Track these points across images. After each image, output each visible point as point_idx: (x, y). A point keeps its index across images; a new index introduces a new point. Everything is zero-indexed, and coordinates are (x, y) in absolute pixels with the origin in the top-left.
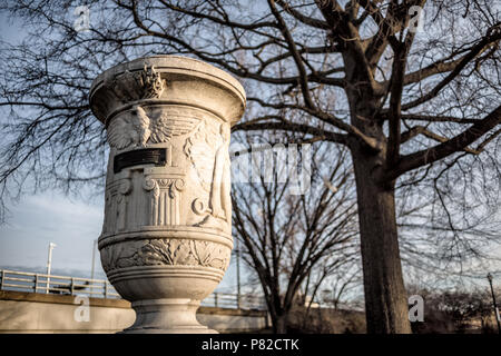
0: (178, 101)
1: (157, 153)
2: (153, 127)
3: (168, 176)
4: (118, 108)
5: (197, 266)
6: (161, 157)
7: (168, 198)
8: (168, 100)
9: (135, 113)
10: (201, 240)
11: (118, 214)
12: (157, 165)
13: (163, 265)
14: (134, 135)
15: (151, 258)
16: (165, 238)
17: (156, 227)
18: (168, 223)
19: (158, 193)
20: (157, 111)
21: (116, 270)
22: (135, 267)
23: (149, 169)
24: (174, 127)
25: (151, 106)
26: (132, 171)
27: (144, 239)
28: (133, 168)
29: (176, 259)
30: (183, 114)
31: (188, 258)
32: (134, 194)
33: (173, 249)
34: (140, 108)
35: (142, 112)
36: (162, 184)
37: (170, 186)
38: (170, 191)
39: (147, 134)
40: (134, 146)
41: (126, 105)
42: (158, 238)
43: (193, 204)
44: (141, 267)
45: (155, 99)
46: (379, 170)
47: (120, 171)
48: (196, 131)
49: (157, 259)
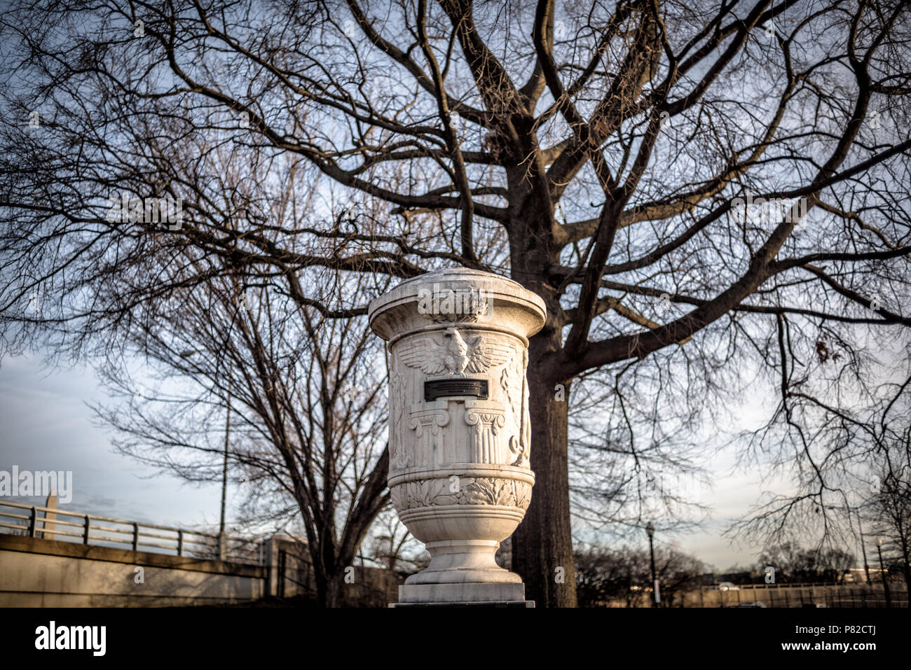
0: (497, 328)
1: (478, 384)
2: (470, 354)
3: (490, 411)
4: (427, 327)
5: (515, 508)
6: (483, 390)
7: (491, 435)
8: (487, 326)
9: (449, 336)
10: (520, 480)
11: (435, 447)
12: (479, 398)
13: (486, 505)
14: (450, 361)
15: (477, 497)
16: (490, 478)
17: (481, 465)
18: (493, 461)
19: (481, 427)
20: (474, 336)
21: (431, 507)
22: (457, 506)
23: (470, 402)
24: (493, 357)
25: (468, 330)
26: (449, 401)
27: (469, 477)
28: (452, 398)
29: (499, 499)
30: (501, 343)
31: (509, 499)
32: (453, 426)
33: (497, 489)
34: (456, 332)
35: (459, 337)
36: (484, 419)
37: (493, 422)
38: (493, 427)
39: (466, 361)
40: (451, 375)
41: (437, 326)
42: (484, 477)
43: (511, 441)
44: (464, 506)
45: (473, 324)
46: (552, 359)
47: (434, 399)
48: (509, 361)
49: (482, 499)
